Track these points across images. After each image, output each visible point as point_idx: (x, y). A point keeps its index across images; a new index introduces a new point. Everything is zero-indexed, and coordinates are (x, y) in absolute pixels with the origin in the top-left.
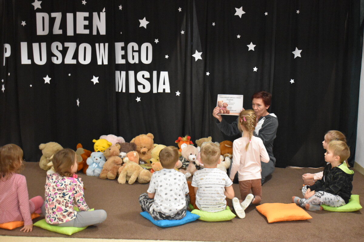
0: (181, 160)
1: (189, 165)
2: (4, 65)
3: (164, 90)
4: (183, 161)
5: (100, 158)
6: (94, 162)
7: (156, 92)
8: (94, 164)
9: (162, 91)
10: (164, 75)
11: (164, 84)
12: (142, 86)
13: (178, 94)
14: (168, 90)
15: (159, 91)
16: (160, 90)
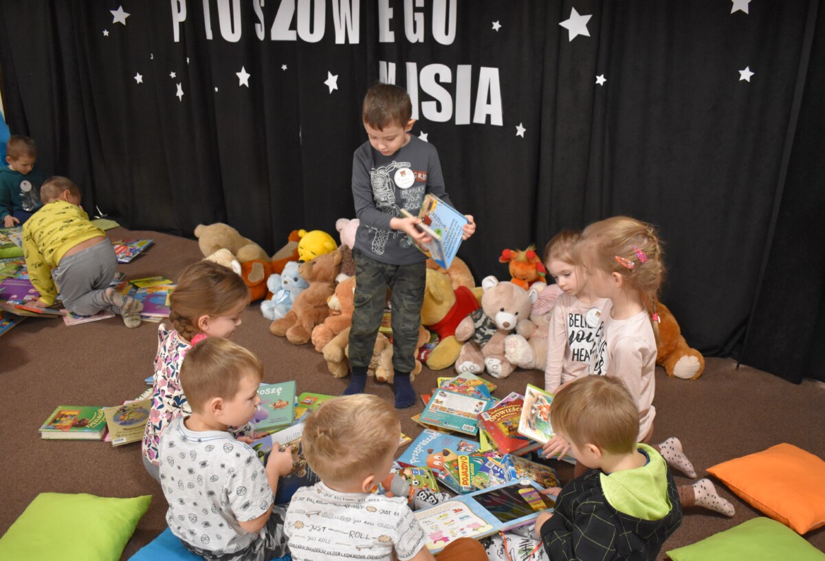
0: (475, 321)
1: (492, 339)
2: (177, 39)
3: (488, 117)
4: (479, 323)
5: (296, 280)
6: (281, 288)
7: (468, 122)
8: (282, 292)
9: (483, 121)
10: (490, 76)
11: (489, 102)
12: (434, 103)
13: (521, 131)
14: (497, 121)
15: (476, 120)
16: (480, 119)
